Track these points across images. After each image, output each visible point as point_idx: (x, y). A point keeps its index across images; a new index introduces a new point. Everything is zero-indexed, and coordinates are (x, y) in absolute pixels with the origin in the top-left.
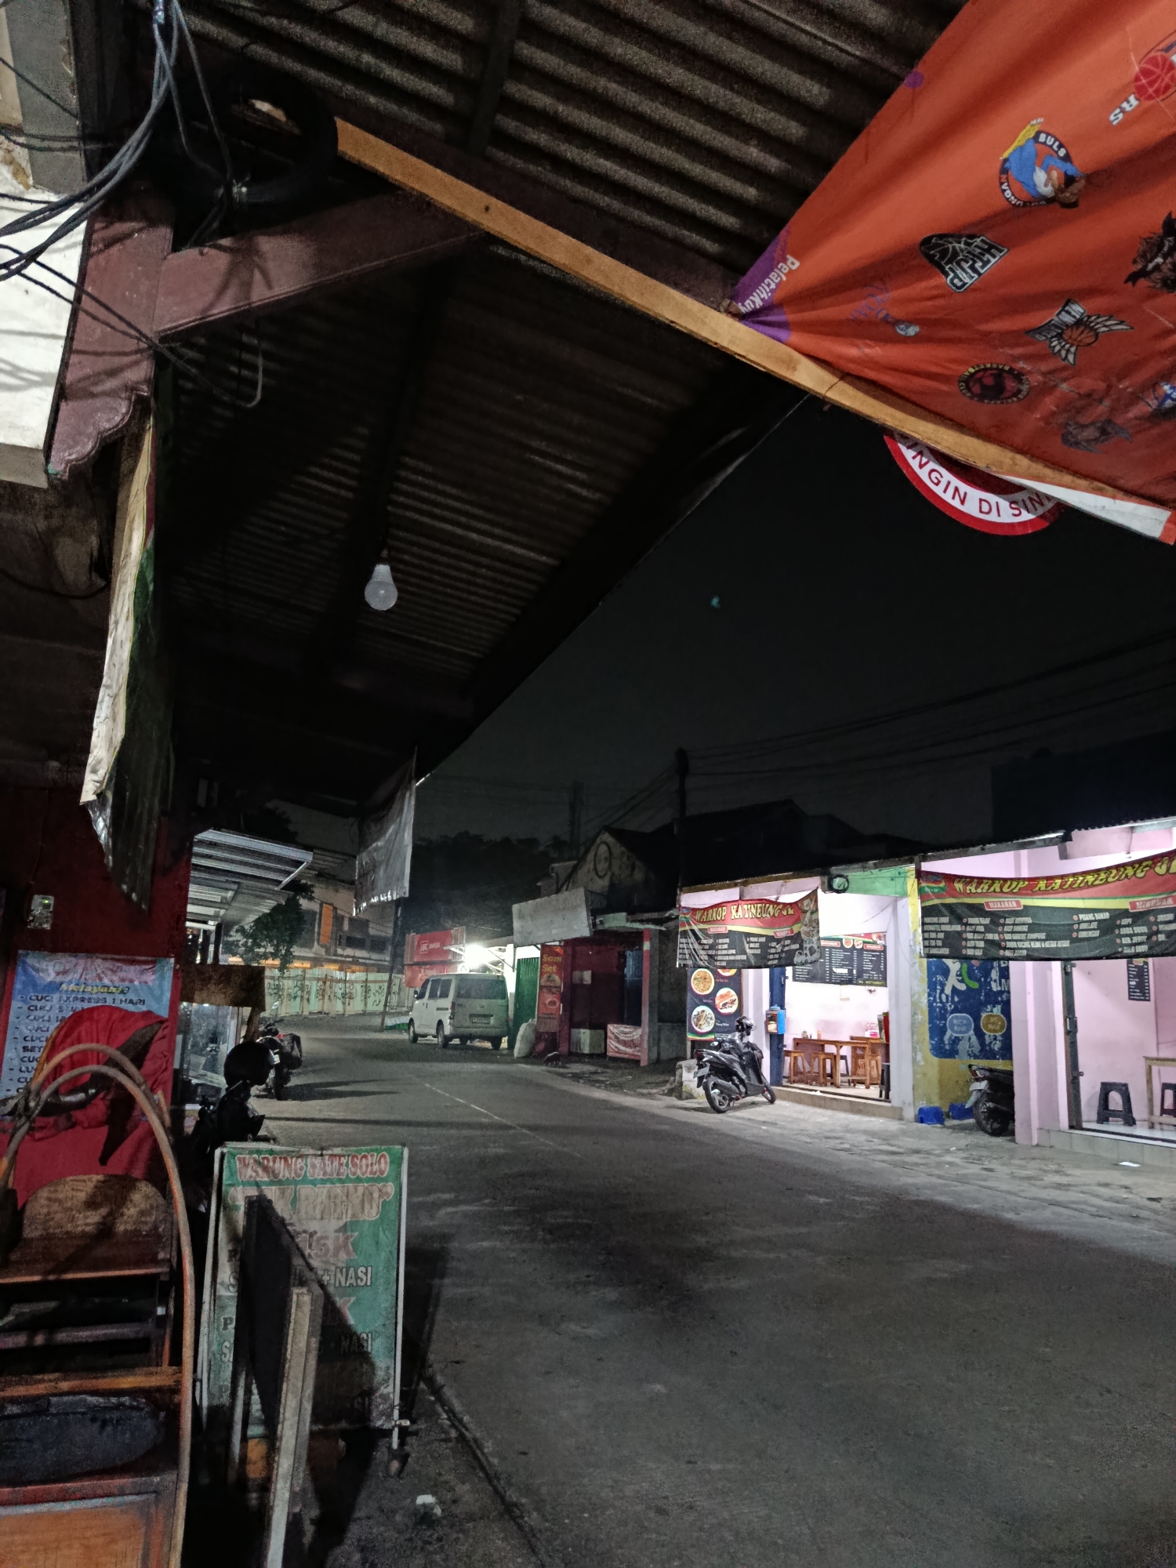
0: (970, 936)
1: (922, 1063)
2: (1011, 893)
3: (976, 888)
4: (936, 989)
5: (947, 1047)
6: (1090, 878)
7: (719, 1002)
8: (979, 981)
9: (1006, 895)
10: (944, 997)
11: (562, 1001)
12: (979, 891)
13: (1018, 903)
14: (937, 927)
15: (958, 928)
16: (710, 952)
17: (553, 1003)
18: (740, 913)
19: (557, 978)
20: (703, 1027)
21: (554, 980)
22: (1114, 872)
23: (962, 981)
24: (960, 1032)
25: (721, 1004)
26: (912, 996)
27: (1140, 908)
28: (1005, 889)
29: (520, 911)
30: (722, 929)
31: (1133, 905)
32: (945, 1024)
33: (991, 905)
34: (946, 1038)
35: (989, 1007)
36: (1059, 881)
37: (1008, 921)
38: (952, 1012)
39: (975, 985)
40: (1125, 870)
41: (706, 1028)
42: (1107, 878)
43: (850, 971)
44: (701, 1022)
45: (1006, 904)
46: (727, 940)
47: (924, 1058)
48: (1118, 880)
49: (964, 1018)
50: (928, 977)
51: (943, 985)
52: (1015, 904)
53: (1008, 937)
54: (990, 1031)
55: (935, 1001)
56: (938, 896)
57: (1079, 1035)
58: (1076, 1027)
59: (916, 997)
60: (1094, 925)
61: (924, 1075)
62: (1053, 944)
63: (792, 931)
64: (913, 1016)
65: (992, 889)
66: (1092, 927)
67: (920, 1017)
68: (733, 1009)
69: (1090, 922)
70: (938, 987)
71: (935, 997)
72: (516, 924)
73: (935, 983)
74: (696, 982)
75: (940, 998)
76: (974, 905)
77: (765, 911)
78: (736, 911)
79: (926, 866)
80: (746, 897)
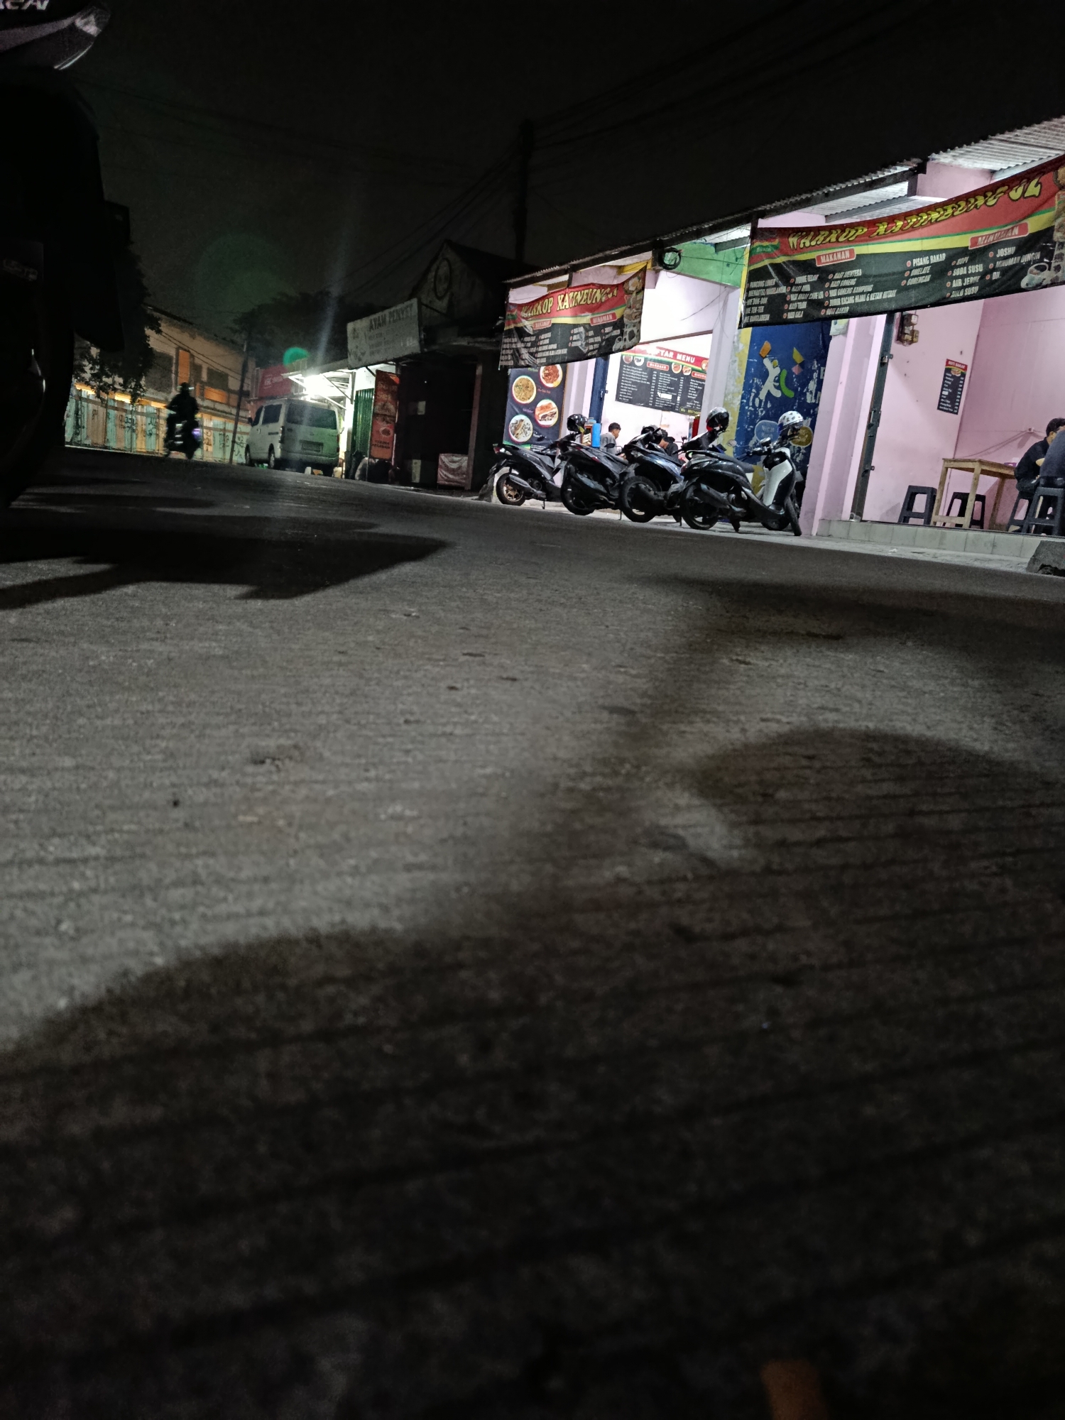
0: (793, 297)
2: (848, 241)
3: (810, 242)
4: (751, 392)
6: (935, 215)
7: (539, 413)
8: (795, 390)
9: (843, 245)
10: (757, 401)
11: (396, 431)
12: (813, 243)
13: (852, 252)
14: (762, 292)
15: (783, 289)
16: (533, 350)
17: (387, 432)
18: (566, 304)
19: (392, 407)
20: (519, 436)
21: (388, 410)
22: (963, 204)
23: (778, 388)
25: (541, 416)
26: (726, 396)
27: (981, 243)
28: (841, 239)
29: (354, 330)
30: (545, 323)
31: (974, 241)
32: (753, 430)
33: (823, 259)
34: (752, 443)
36: (900, 224)
37: (838, 276)
38: (762, 418)
39: (791, 394)
40: (976, 200)
41: (523, 438)
42: (953, 213)
43: (674, 398)
44: (518, 432)
45: (839, 255)
46: (549, 335)
48: (966, 211)
49: (772, 426)
50: (745, 378)
51: (759, 389)
52: (848, 254)
53: (833, 293)
55: (747, 404)
56: (769, 256)
57: (879, 429)
58: (879, 421)
59: (730, 397)
60: (927, 269)
62: (879, 296)
63: (614, 315)
65: (828, 240)
66: (924, 272)
68: (551, 422)
69: (923, 267)
70: (754, 390)
71: (748, 400)
72: (351, 345)
73: (751, 386)
74: (517, 389)
75: (754, 401)
76: (805, 262)
77: (592, 296)
78: (563, 301)
79: (763, 223)
80: (574, 284)
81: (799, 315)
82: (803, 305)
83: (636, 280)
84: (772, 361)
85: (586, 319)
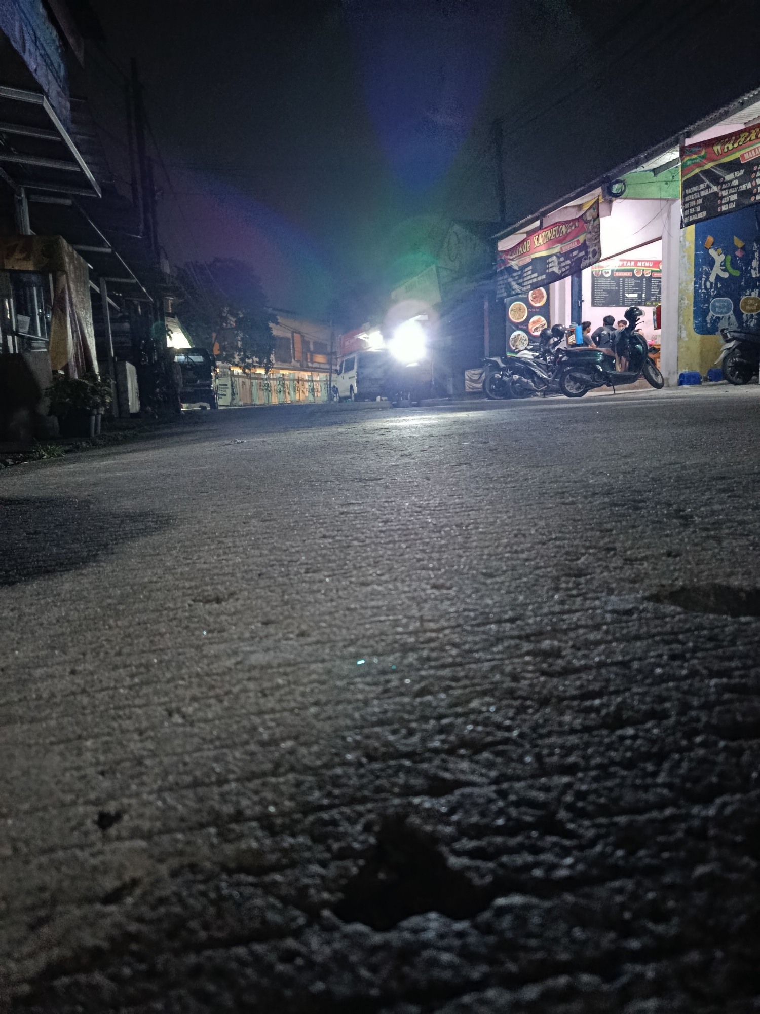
0: (724, 193)
1: (686, 339)
4: (701, 279)
5: (709, 326)
7: (531, 327)
8: (741, 270)
10: (708, 286)
12: (735, 145)
14: (696, 195)
15: (715, 188)
18: (541, 241)
20: (519, 346)
23: (725, 270)
24: (722, 313)
25: (533, 329)
26: (680, 284)
29: (396, 296)
30: (527, 260)
32: (708, 307)
33: (746, 156)
34: (708, 319)
35: (748, 292)
38: (715, 296)
39: (736, 273)
41: (522, 347)
43: (640, 296)
44: (517, 343)
46: (531, 267)
47: (689, 335)
49: (724, 301)
50: (695, 267)
51: (708, 275)
54: (747, 311)
55: (700, 288)
56: (699, 165)
59: (684, 285)
61: (688, 349)
63: (578, 241)
64: (680, 301)
65: (749, 139)
67: (686, 302)
70: (704, 276)
71: (700, 285)
73: (701, 273)
74: (513, 312)
75: (705, 285)
76: (730, 163)
77: (559, 232)
78: (538, 240)
79: (688, 142)
80: (545, 225)
81: (732, 206)
82: (735, 197)
83: (592, 210)
84: (716, 250)
85: (557, 249)
